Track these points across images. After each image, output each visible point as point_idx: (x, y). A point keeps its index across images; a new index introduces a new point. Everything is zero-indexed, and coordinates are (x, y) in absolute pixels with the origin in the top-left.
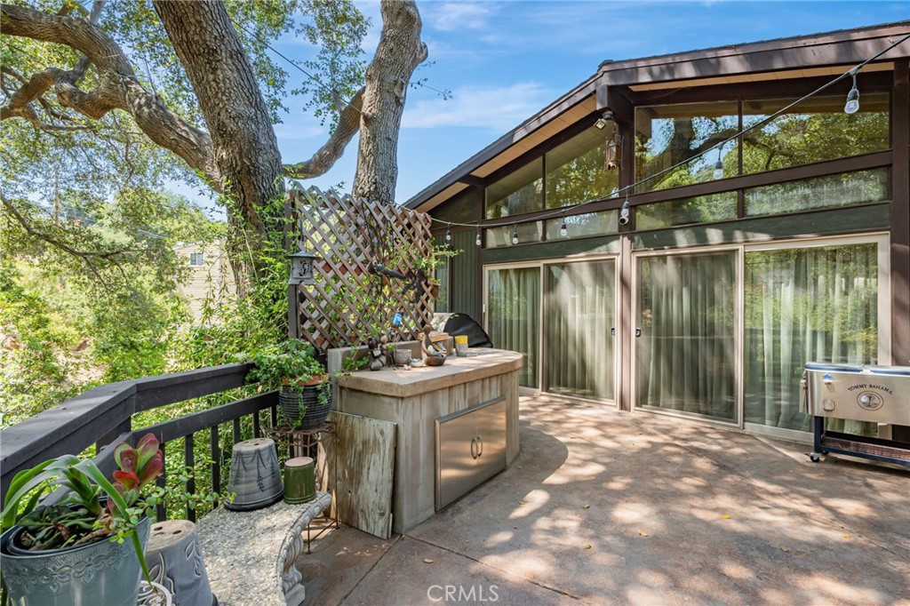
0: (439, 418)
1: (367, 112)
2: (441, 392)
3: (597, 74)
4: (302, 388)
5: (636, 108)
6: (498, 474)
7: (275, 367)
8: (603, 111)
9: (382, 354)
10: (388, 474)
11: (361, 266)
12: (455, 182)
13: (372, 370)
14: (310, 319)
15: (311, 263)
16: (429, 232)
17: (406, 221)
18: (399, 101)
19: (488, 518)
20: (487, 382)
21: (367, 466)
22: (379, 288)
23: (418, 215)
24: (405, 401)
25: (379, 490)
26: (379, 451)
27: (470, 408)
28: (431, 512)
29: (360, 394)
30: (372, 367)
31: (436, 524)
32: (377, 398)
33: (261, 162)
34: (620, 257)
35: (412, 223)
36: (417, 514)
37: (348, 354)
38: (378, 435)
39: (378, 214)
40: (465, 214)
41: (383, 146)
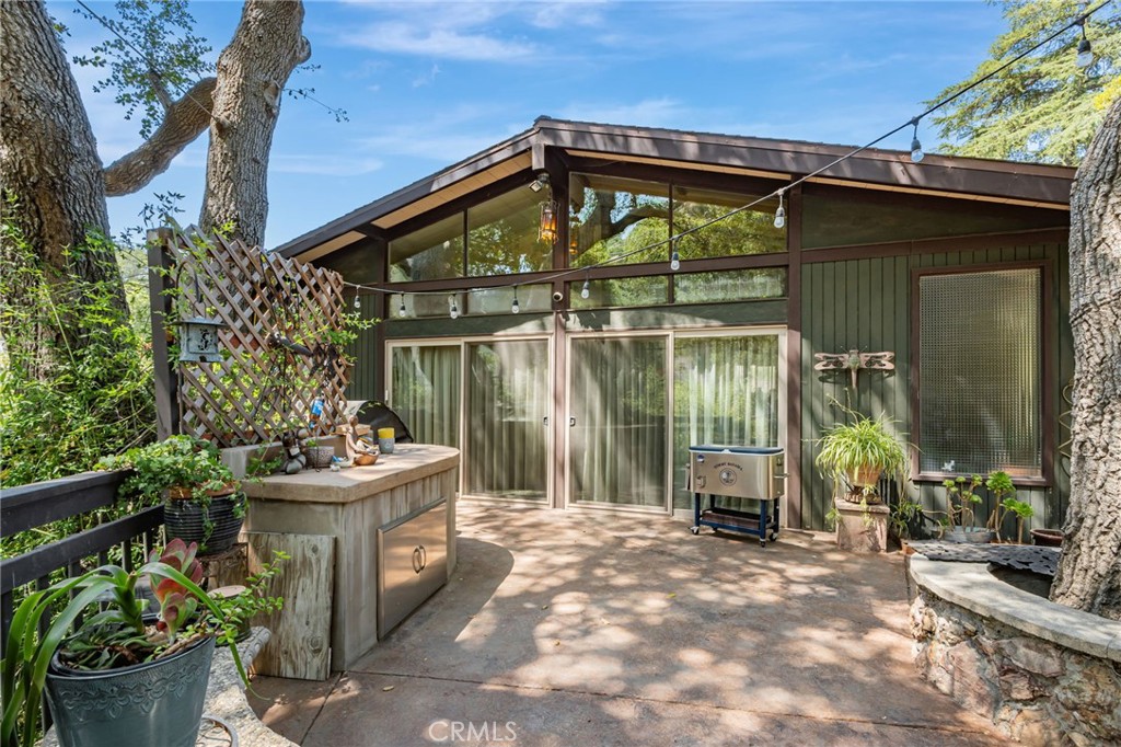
0: (382, 527)
1: (222, 118)
2: (382, 495)
3: (532, 129)
4: (210, 500)
5: (570, 173)
6: (439, 589)
7: (169, 472)
8: (540, 171)
9: (302, 453)
10: (325, 600)
11: (258, 337)
12: (350, 231)
13: (287, 474)
14: (193, 408)
15: (216, 333)
16: (340, 296)
17: (313, 281)
18: (271, 110)
19: (442, 636)
20: (428, 481)
21: (291, 595)
22: (282, 368)
23: (327, 274)
24: (347, 507)
25: (312, 621)
26: (311, 573)
27: (411, 513)
28: (373, 640)
29: (276, 505)
30: (288, 469)
31: (382, 653)
32: (304, 507)
33: (73, 174)
34: (553, 337)
35: (320, 284)
36: (359, 645)
37: (255, 453)
38: (309, 553)
39: (279, 270)
40: (360, 273)
41: (247, 169)
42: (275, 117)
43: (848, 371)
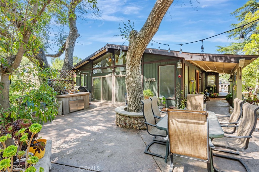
0: (70, 101)
1: (67, 48)
2: (70, 97)
3: (106, 45)
5: (115, 50)
6: (82, 110)
8: (107, 52)
10: (62, 107)
12: (86, 61)
17: (69, 72)
20: (80, 96)
22: (64, 83)
27: (76, 100)
28: (69, 113)
30: (61, 94)
32: (61, 98)
34: (113, 76)
36: (66, 113)
38: (61, 102)
40: (89, 66)
41: (70, 54)
42: (74, 46)
43: (149, 81)
